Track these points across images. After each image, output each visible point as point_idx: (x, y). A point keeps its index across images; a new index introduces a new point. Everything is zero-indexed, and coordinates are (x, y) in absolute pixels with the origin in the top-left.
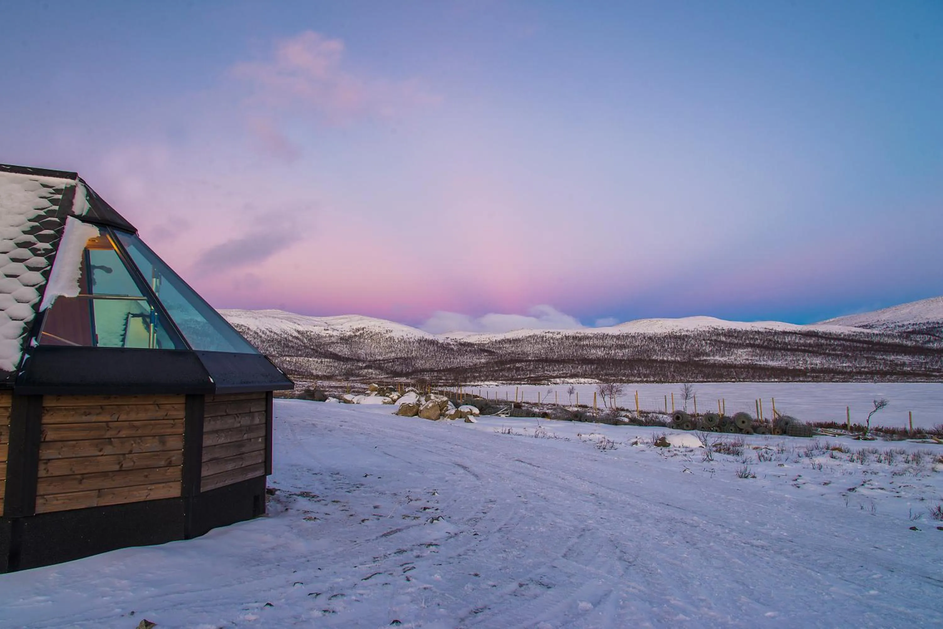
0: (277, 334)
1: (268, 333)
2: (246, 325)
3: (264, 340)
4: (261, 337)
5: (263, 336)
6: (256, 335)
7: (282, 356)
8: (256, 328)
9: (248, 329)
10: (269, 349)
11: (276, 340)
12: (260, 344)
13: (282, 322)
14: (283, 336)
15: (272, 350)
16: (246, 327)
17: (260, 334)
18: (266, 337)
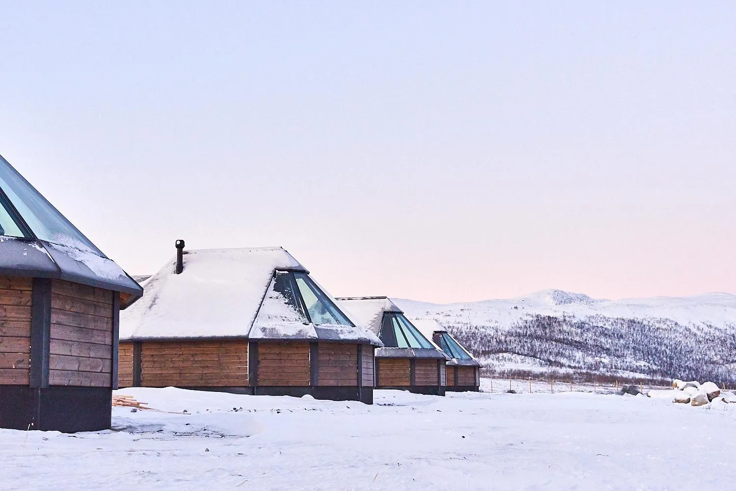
0: (719, 330)
1: (706, 329)
2: (672, 319)
3: (701, 339)
4: (695, 335)
5: (699, 333)
6: (688, 332)
7: (728, 362)
8: (688, 322)
9: (676, 324)
10: (708, 352)
11: (719, 338)
12: (694, 345)
13: (725, 310)
14: (728, 333)
15: (713, 353)
16: (673, 321)
17: (694, 330)
18: (703, 335)
